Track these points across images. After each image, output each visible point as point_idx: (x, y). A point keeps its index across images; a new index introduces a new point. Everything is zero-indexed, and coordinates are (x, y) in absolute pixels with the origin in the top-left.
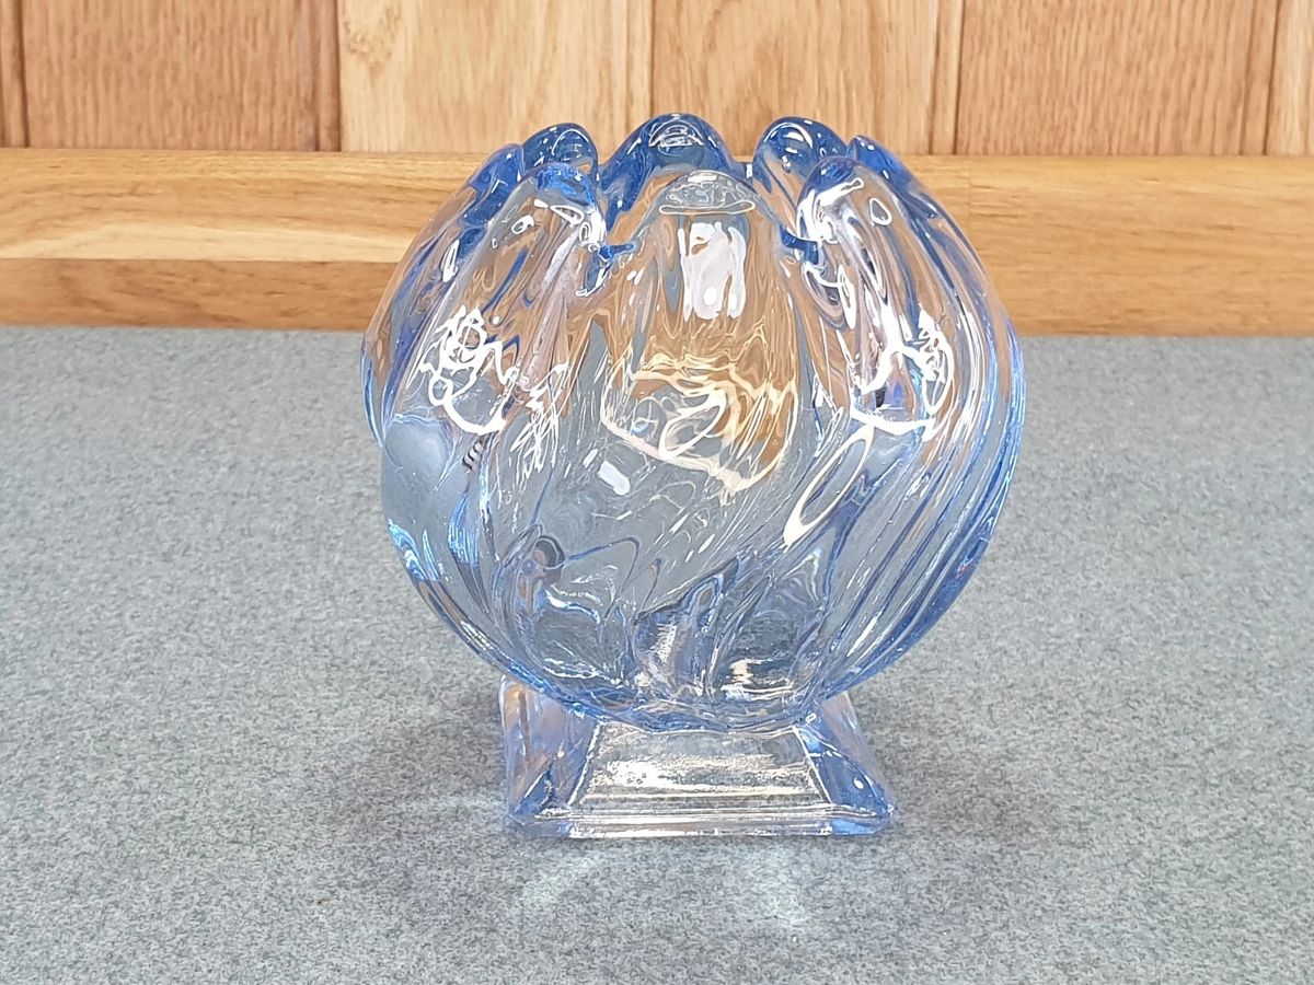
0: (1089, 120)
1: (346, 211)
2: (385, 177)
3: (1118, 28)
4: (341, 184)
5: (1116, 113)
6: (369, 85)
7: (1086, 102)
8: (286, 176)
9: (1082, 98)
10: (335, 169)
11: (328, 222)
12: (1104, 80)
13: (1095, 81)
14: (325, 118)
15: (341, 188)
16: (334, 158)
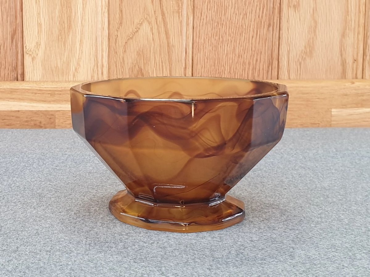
0: (229, 71)
1: (25, 97)
2: (36, 87)
3: (235, 46)
4: (23, 89)
5: (236, 69)
6: (32, 63)
7: (228, 65)
8: (9, 87)
9: (226, 65)
10: (22, 85)
11: (20, 100)
12: (232, 60)
13: (230, 60)
14: (20, 72)
15: (24, 90)
16: (22, 82)
